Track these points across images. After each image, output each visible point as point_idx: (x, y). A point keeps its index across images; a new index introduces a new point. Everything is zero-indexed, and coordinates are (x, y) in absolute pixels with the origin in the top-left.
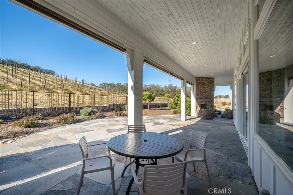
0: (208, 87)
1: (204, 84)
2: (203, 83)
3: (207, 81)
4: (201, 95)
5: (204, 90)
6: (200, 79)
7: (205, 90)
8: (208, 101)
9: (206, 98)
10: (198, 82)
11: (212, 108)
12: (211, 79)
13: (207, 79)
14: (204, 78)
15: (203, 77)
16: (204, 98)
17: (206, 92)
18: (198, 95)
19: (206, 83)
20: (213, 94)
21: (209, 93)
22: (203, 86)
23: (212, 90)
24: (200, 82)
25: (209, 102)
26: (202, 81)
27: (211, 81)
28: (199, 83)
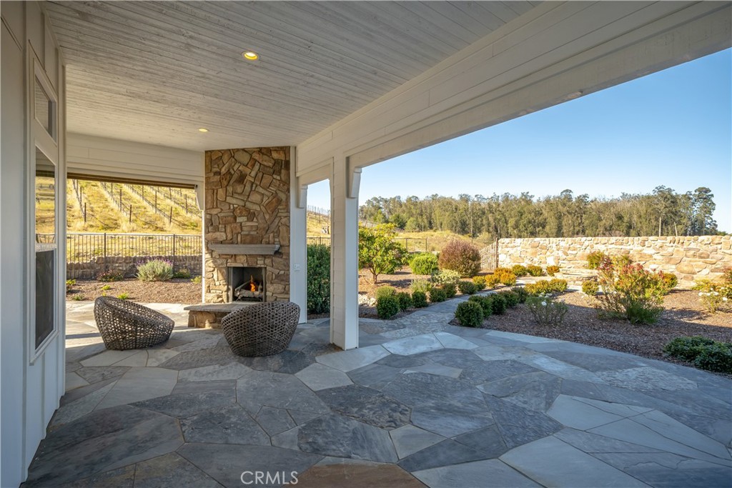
0: (261, 190)
1: (241, 179)
2: (236, 176)
3: (257, 167)
4: (228, 230)
5: (242, 203)
6: (226, 158)
7: (248, 205)
8: (264, 256)
9: (253, 240)
10: (216, 173)
11: (281, 287)
12: (275, 155)
13: (256, 156)
14: (240, 152)
15: (238, 150)
16: (243, 242)
17: (251, 216)
18: (217, 229)
19: (253, 174)
20: (284, 220)
21: (267, 217)
22: (239, 189)
23: (279, 201)
24: (223, 170)
25: (268, 261)
26: (231, 167)
27: (276, 162)
28: (217, 178)
